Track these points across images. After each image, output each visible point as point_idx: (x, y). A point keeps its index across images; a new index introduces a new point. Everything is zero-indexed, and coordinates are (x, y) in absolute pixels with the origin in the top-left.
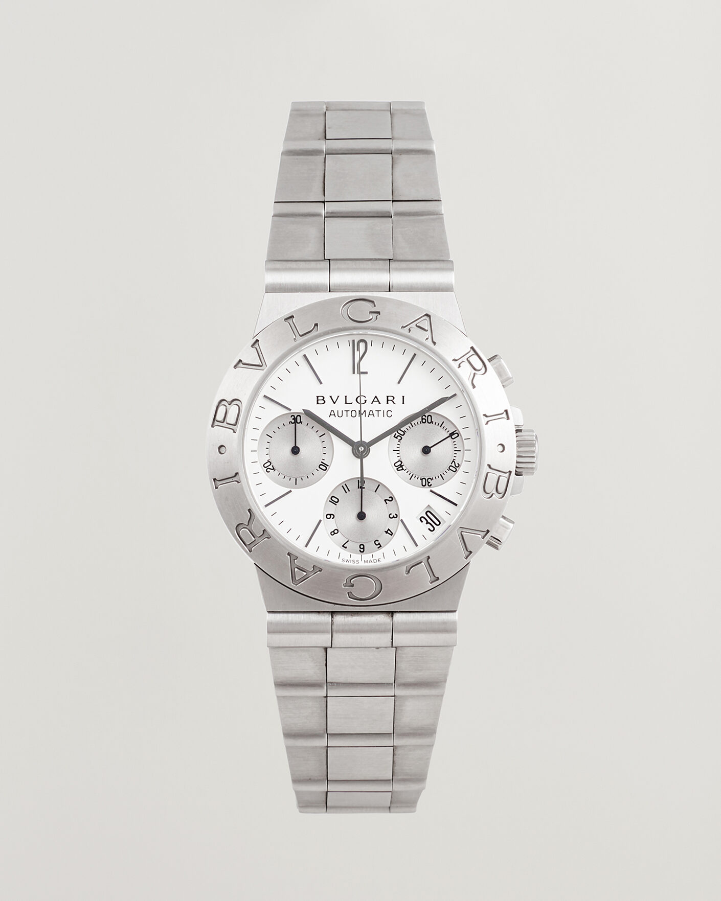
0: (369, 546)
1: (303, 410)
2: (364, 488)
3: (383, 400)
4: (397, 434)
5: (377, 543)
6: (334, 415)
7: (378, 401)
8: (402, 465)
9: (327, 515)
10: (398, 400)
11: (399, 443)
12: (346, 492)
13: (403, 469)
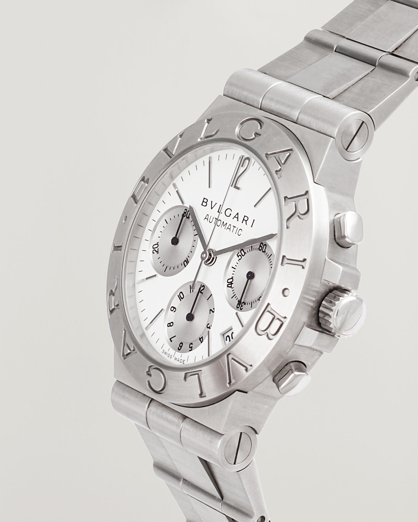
0: (186, 346)
1: (190, 206)
2: (202, 293)
3: (241, 218)
4: (240, 254)
5: (191, 346)
6: (207, 219)
7: (238, 218)
8: (232, 282)
9: (172, 307)
10: (250, 222)
11: (238, 262)
12: (191, 292)
13: (231, 287)
